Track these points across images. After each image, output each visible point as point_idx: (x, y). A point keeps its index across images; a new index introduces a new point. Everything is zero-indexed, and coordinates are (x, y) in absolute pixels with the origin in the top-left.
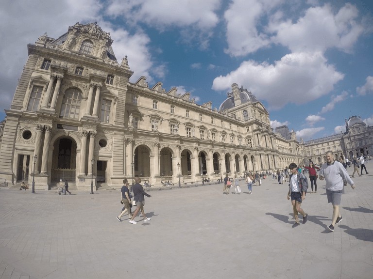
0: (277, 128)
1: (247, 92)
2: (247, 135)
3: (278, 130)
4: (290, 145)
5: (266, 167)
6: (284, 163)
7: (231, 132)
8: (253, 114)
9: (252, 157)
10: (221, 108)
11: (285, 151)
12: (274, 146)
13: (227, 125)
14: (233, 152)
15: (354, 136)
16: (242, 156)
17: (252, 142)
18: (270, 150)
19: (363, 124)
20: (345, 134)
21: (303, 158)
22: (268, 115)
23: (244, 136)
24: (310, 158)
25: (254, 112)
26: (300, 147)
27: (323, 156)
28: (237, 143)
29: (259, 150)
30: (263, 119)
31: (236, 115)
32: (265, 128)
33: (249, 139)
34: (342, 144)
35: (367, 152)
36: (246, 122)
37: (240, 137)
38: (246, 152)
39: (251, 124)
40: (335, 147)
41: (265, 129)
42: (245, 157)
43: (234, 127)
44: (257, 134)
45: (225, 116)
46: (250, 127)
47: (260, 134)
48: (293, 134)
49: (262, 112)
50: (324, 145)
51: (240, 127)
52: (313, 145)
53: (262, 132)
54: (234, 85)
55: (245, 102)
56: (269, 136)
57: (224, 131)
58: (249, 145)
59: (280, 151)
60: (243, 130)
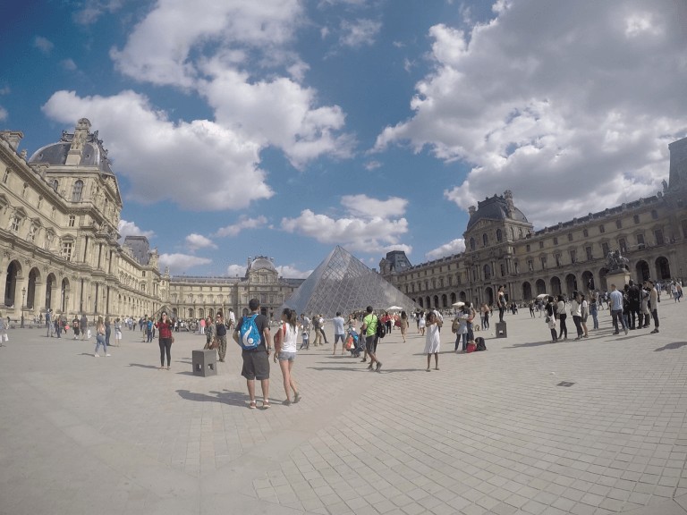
0: (129, 238)
1: (101, 147)
2: (66, 233)
3: (129, 241)
4: (144, 275)
5: (88, 308)
6: (126, 306)
7: (35, 216)
8: (91, 195)
9: (65, 282)
10: (37, 156)
11: (133, 285)
12: (113, 271)
13: (32, 197)
14: (28, 262)
15: (256, 287)
16: (44, 275)
17: (73, 249)
18: (104, 276)
19: (274, 273)
20: (243, 279)
21: (162, 305)
22: (120, 208)
23: (59, 233)
24: (176, 307)
25: (96, 190)
26: (161, 283)
27: (198, 308)
28: (41, 243)
29: (81, 271)
30: (107, 211)
31: (60, 183)
32: (106, 229)
33: (68, 241)
34: (234, 294)
35: (272, 315)
36: (74, 206)
37: (51, 232)
38: (54, 268)
39: (82, 212)
40: (221, 296)
41: (105, 232)
42: (51, 279)
43: (46, 208)
44: (87, 238)
45: (37, 177)
46: (77, 218)
47: (92, 238)
48: (154, 256)
49: (110, 196)
50: (204, 289)
51: (57, 212)
52: (184, 285)
53: (98, 237)
54: (84, 121)
55: (88, 164)
56: (108, 248)
57: (22, 209)
58: (66, 254)
59: (122, 281)
60: (63, 220)
